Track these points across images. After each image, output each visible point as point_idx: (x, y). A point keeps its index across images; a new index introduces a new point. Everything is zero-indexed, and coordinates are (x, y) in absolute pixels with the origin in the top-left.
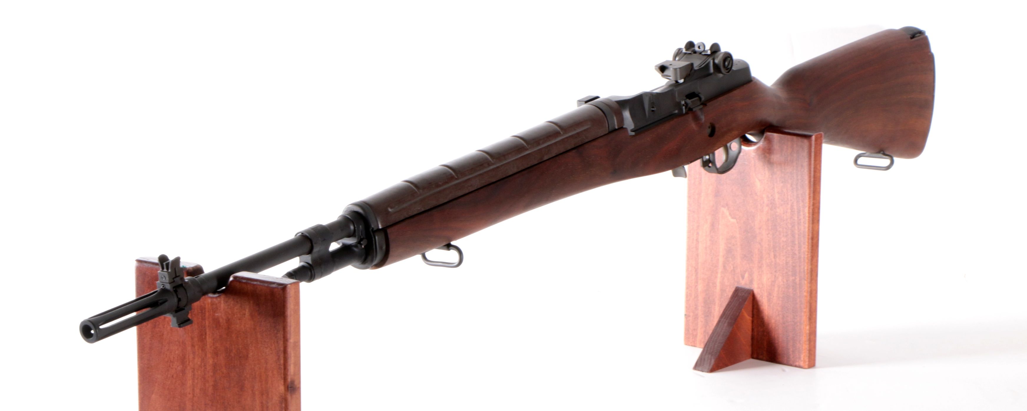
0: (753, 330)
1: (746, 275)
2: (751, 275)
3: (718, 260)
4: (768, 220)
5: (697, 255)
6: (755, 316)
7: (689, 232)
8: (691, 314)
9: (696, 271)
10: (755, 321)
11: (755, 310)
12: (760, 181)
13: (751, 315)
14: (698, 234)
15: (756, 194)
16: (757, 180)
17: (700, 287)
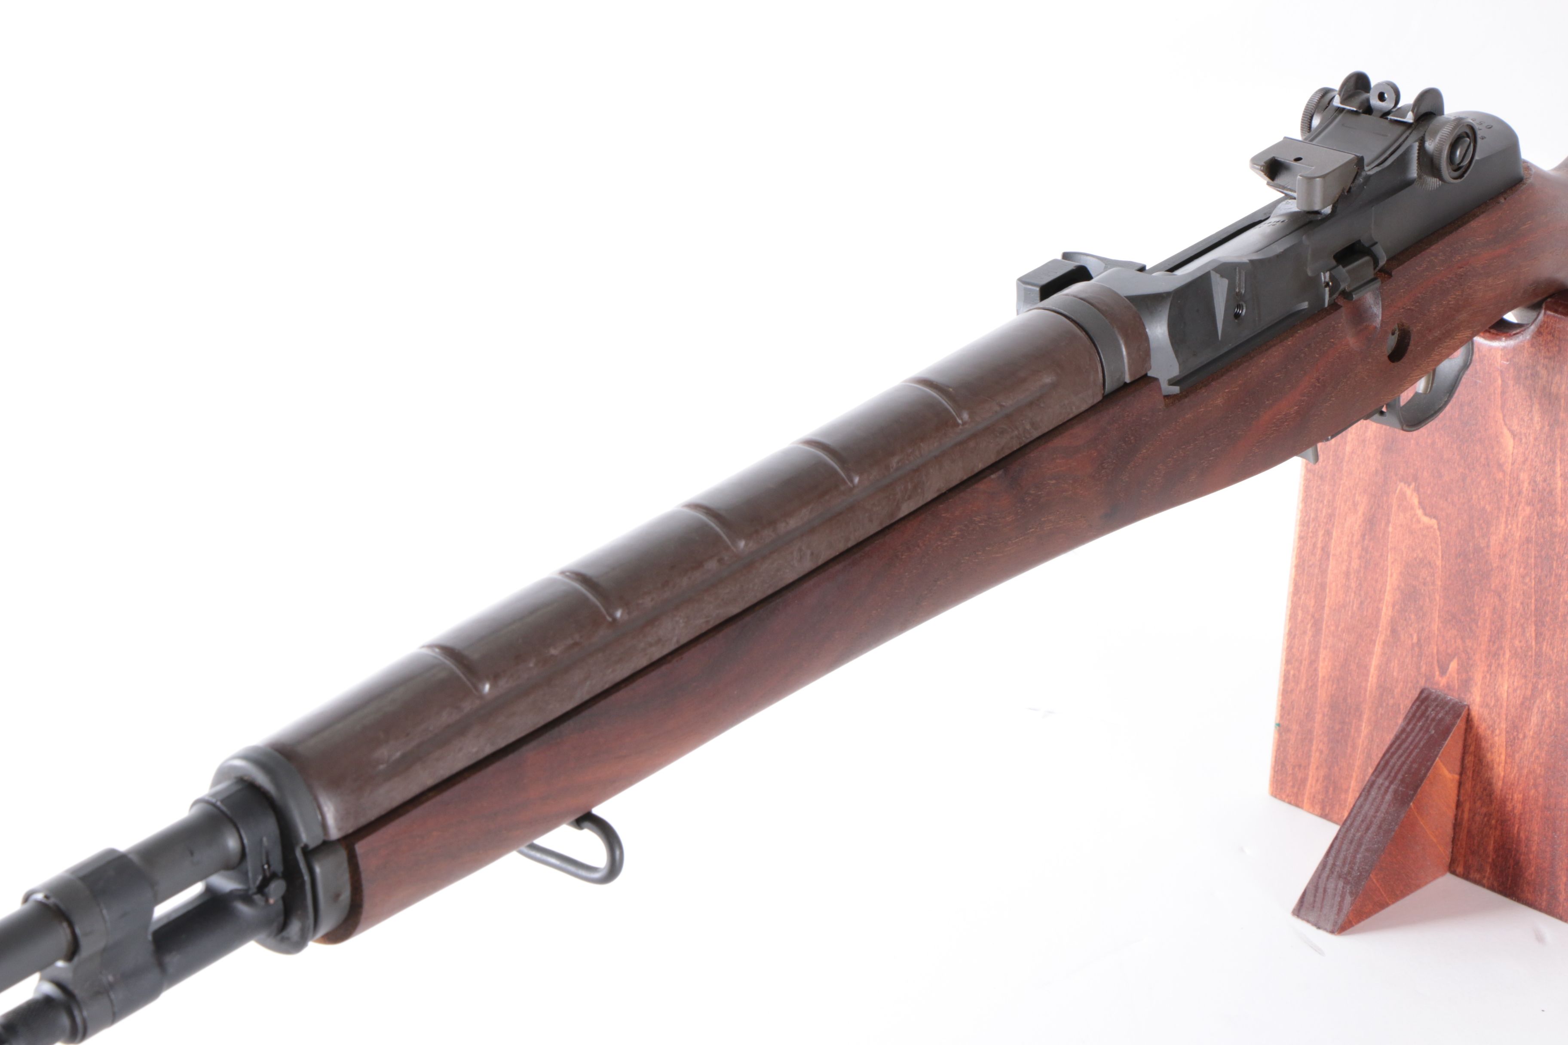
0: (1459, 804)
1: (1453, 665)
2: (1466, 668)
3: (1379, 610)
4: (1528, 540)
5: (1323, 586)
6: (1469, 773)
7: (1304, 523)
8: (1295, 727)
9: (1317, 624)
10: (1468, 786)
11: (1469, 759)
12: (1514, 435)
13: (1457, 768)
14: (1328, 533)
15: (1500, 466)
16: (1506, 431)
17: (1324, 668)
